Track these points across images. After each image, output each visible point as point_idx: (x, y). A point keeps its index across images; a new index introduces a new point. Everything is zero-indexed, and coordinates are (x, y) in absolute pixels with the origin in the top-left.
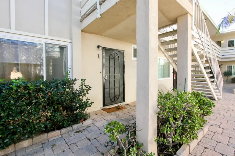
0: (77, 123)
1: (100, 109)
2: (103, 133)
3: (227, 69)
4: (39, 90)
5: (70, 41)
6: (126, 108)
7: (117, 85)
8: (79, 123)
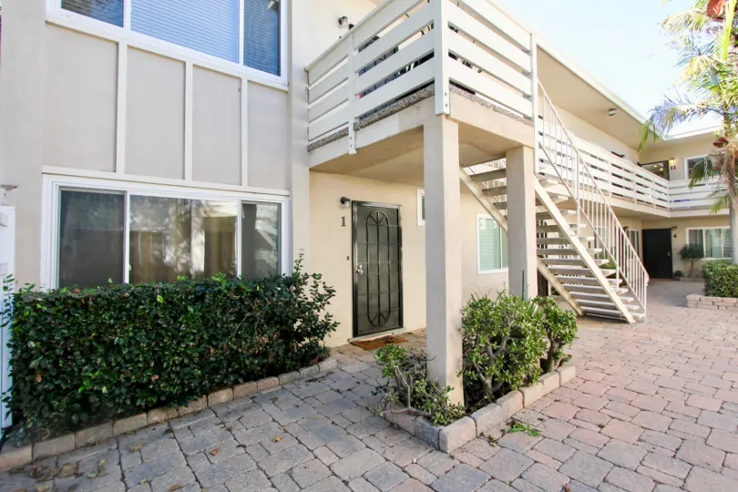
0: (308, 366)
1: (347, 343)
2: (362, 383)
3: (690, 240)
4: (255, 295)
5: (286, 193)
6: (407, 341)
7: (384, 287)
8: (311, 365)
